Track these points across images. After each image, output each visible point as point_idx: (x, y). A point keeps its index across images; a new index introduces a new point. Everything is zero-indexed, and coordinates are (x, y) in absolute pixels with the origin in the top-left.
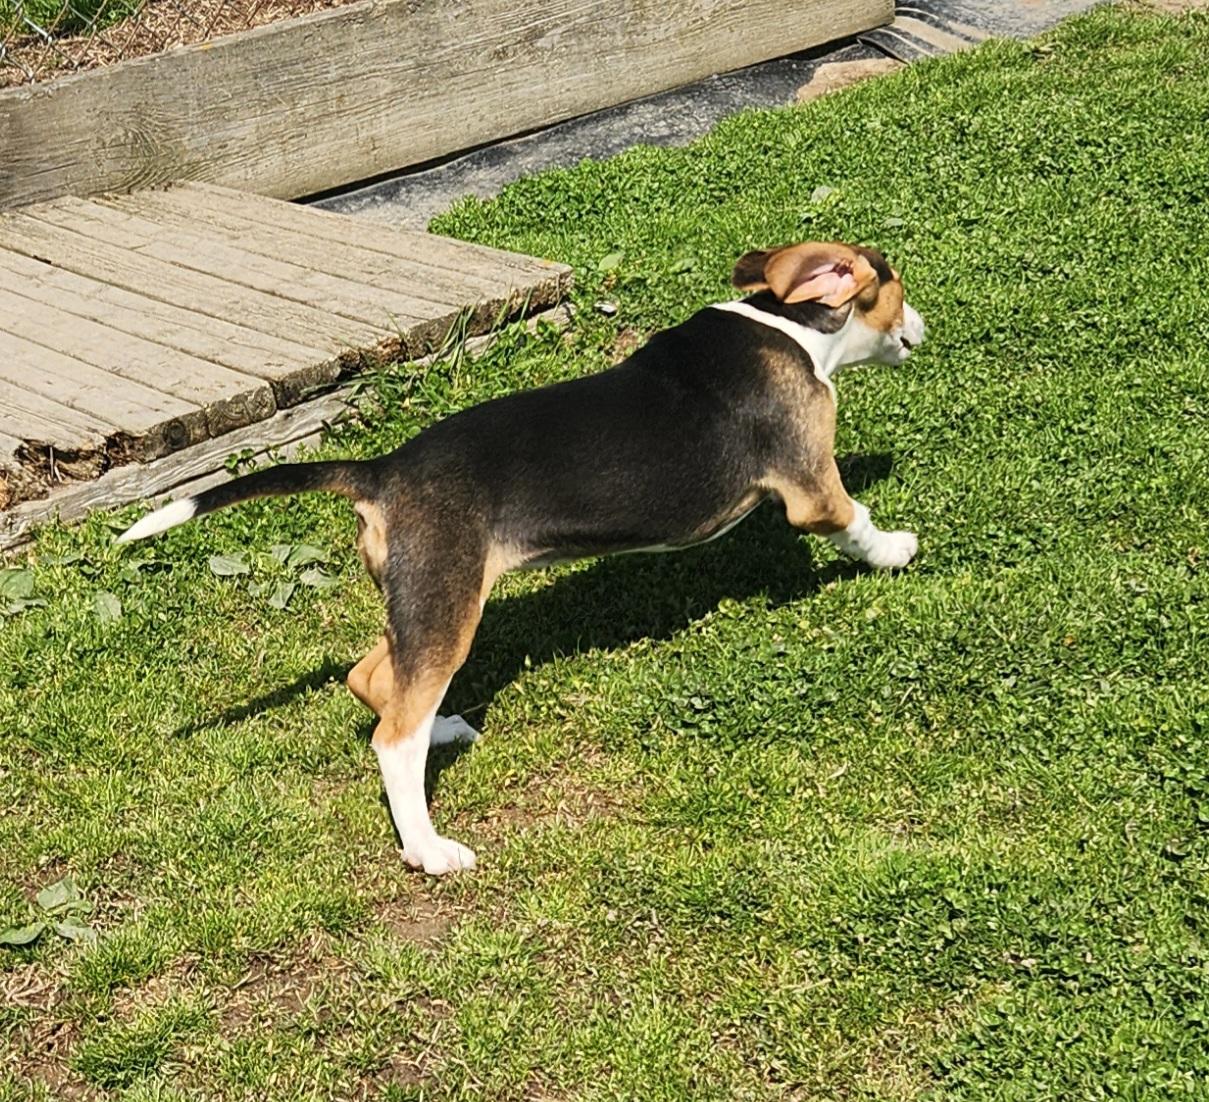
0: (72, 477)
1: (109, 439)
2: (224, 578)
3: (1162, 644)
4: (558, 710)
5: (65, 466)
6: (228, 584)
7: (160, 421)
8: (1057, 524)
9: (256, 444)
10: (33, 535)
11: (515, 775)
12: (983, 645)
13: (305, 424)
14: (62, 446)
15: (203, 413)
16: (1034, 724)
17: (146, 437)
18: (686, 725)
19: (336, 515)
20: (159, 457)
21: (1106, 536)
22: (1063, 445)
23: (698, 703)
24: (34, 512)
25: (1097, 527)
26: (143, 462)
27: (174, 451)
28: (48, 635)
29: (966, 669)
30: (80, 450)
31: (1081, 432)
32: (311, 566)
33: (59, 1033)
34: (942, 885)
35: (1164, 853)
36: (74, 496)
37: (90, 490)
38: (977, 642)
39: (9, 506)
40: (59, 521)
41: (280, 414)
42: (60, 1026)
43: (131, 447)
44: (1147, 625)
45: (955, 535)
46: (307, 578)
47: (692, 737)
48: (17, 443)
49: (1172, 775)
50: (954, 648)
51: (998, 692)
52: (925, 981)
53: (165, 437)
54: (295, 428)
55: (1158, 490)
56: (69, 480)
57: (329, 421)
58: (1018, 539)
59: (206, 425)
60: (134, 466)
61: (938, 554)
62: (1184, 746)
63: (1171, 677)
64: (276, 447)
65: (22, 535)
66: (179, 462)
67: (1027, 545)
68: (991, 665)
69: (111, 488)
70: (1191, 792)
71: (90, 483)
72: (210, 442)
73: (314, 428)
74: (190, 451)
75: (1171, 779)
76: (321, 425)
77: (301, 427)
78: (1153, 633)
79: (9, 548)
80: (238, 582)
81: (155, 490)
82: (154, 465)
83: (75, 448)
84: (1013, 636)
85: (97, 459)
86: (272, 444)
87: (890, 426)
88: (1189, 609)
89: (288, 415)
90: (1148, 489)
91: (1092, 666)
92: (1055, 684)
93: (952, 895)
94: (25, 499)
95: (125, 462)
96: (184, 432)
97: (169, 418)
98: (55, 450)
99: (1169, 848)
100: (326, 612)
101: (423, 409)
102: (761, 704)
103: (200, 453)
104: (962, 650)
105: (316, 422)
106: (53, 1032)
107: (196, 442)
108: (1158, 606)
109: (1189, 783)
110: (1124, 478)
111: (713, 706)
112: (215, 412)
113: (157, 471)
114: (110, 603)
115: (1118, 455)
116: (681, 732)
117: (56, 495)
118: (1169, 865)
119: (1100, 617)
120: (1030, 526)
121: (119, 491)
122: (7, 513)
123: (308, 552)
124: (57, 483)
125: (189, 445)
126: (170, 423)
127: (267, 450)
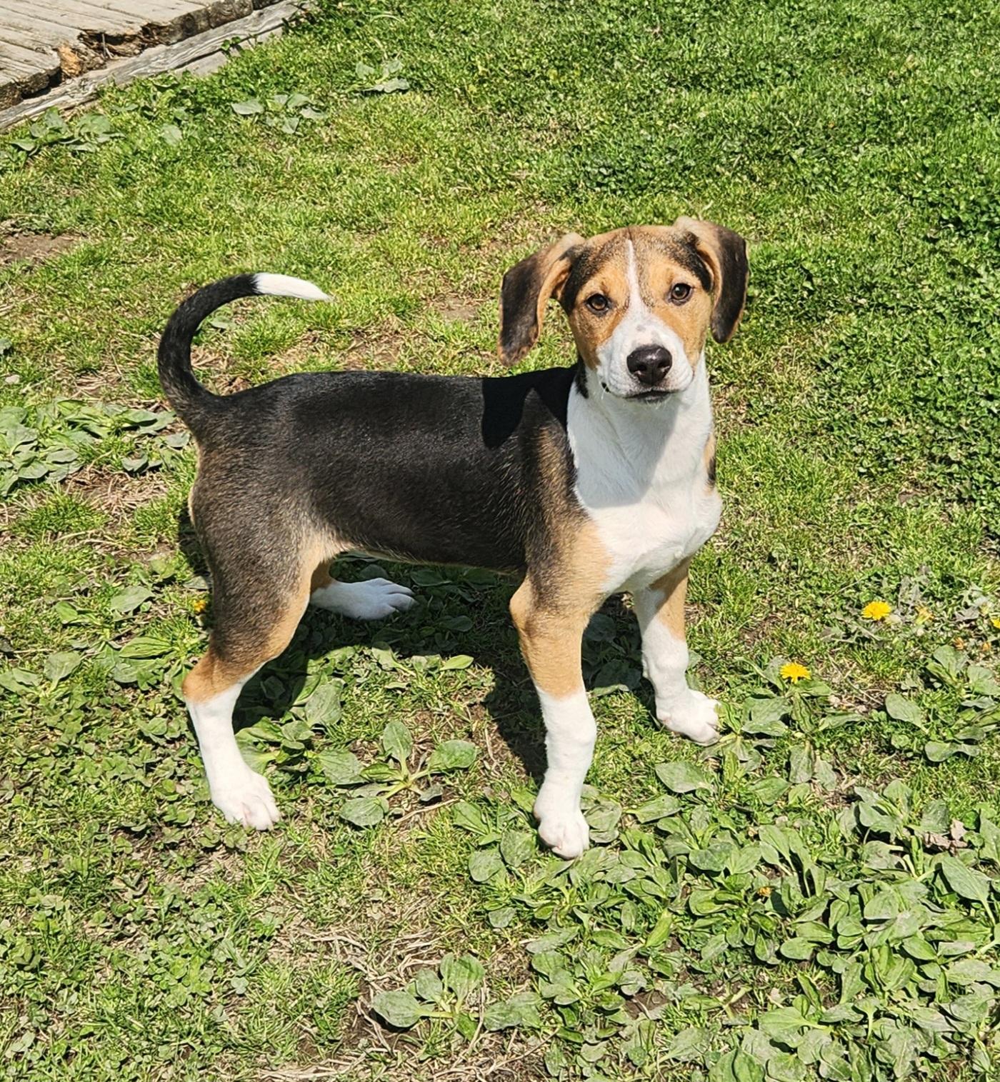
0: (119, 54)
1: (143, 28)
2: (245, 116)
3: (891, 124)
4: (508, 182)
5: (114, 47)
6: (250, 119)
7: (178, 15)
8: (802, 60)
9: (241, 34)
10: (98, 94)
11: (492, 221)
12: (779, 128)
13: (272, 21)
14: (111, 32)
15: (207, 11)
16: (823, 173)
17: (170, 26)
18: (599, 185)
19: (310, 77)
20: (179, 40)
21: (832, 68)
22: (791, 17)
23: (603, 171)
24: (98, 77)
25: (826, 63)
26: (168, 44)
27: (188, 36)
28: (135, 154)
29: (771, 144)
30: (125, 35)
31: (800, 9)
32: (304, 106)
33: (234, 384)
34: (800, 260)
35: (926, 238)
36: (124, 67)
37: (135, 63)
38: (776, 127)
39: (81, 73)
40: (115, 85)
41: (255, 13)
42: (234, 380)
43: (158, 34)
44: (878, 114)
45: (738, 70)
46: (306, 113)
47: (605, 192)
48: (78, 32)
49: (917, 196)
50: (761, 132)
51: (795, 157)
52: (799, 318)
53: (183, 26)
54: (265, 24)
55: (859, 40)
56: (116, 57)
57: (287, 19)
58: (780, 71)
59: (208, 19)
60: (161, 47)
61: (730, 81)
62: (921, 180)
63: (899, 143)
64: (255, 36)
65: (91, 95)
66: (191, 45)
67: (786, 74)
68: (786, 141)
69: (148, 62)
70: (932, 204)
71: (134, 58)
72: (211, 31)
73: (277, 23)
74: (198, 37)
75: (917, 198)
76: (281, 22)
77: (269, 22)
78: (883, 118)
79: (83, 104)
80: (257, 118)
81: (177, 65)
82: (175, 46)
83: (121, 33)
84: (798, 123)
85: (138, 41)
86: (252, 34)
87: (677, 9)
88: (904, 103)
89: (261, 14)
90: (853, 40)
91: (850, 139)
92: (830, 150)
93: (807, 265)
94: (90, 69)
95: (154, 44)
96: (195, 24)
97: (184, 13)
98: (106, 36)
99: (929, 235)
100: (324, 133)
101: (352, 9)
102: (646, 170)
103: (205, 39)
104: (767, 133)
105: (278, 19)
106: (230, 384)
107: (202, 31)
108: (883, 101)
109: (930, 199)
110: (836, 34)
111: (614, 173)
112: (214, 9)
113: (178, 51)
114: (173, 131)
115: (828, 22)
116: (598, 189)
117: (111, 66)
118: (930, 246)
119: (847, 111)
120: (785, 62)
121: (153, 64)
122: (80, 78)
123: (300, 99)
124: (109, 59)
125: (198, 32)
126: (184, 17)
127: (247, 39)
